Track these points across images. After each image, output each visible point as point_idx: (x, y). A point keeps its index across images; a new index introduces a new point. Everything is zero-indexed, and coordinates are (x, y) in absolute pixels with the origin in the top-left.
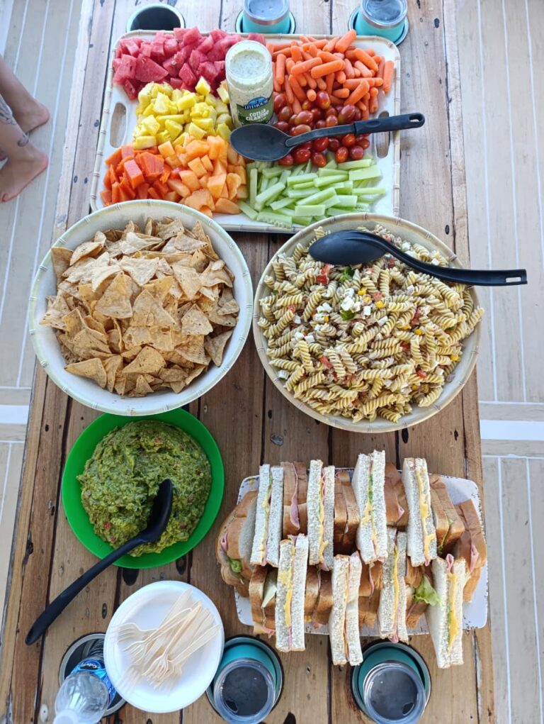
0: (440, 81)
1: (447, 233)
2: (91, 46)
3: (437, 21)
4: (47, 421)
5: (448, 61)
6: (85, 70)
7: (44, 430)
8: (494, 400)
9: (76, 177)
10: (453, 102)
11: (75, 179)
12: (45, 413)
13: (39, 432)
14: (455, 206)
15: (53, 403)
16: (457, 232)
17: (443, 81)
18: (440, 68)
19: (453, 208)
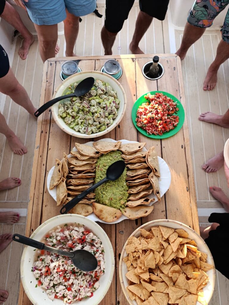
0: (177, 90)
1: (182, 148)
2: (47, 81)
3: (174, 68)
4: (33, 227)
5: (179, 83)
6: (45, 90)
7: (31, 231)
8: (209, 200)
9: (42, 131)
10: (182, 98)
11: (42, 132)
12: (32, 224)
13: (29, 232)
14: (185, 137)
15: (35, 220)
16: (186, 148)
17: (178, 90)
18: (176, 85)
19: (184, 138)
